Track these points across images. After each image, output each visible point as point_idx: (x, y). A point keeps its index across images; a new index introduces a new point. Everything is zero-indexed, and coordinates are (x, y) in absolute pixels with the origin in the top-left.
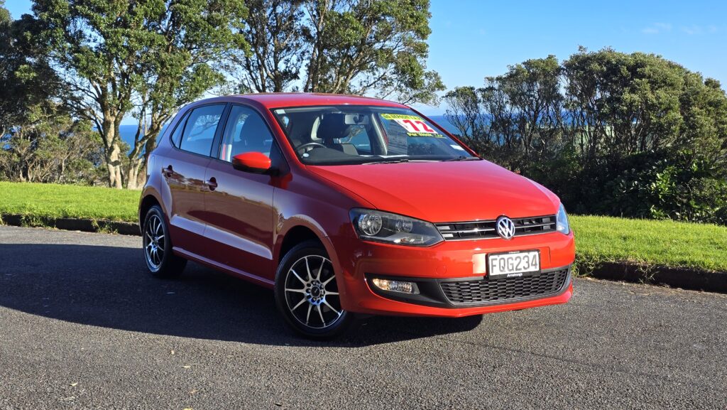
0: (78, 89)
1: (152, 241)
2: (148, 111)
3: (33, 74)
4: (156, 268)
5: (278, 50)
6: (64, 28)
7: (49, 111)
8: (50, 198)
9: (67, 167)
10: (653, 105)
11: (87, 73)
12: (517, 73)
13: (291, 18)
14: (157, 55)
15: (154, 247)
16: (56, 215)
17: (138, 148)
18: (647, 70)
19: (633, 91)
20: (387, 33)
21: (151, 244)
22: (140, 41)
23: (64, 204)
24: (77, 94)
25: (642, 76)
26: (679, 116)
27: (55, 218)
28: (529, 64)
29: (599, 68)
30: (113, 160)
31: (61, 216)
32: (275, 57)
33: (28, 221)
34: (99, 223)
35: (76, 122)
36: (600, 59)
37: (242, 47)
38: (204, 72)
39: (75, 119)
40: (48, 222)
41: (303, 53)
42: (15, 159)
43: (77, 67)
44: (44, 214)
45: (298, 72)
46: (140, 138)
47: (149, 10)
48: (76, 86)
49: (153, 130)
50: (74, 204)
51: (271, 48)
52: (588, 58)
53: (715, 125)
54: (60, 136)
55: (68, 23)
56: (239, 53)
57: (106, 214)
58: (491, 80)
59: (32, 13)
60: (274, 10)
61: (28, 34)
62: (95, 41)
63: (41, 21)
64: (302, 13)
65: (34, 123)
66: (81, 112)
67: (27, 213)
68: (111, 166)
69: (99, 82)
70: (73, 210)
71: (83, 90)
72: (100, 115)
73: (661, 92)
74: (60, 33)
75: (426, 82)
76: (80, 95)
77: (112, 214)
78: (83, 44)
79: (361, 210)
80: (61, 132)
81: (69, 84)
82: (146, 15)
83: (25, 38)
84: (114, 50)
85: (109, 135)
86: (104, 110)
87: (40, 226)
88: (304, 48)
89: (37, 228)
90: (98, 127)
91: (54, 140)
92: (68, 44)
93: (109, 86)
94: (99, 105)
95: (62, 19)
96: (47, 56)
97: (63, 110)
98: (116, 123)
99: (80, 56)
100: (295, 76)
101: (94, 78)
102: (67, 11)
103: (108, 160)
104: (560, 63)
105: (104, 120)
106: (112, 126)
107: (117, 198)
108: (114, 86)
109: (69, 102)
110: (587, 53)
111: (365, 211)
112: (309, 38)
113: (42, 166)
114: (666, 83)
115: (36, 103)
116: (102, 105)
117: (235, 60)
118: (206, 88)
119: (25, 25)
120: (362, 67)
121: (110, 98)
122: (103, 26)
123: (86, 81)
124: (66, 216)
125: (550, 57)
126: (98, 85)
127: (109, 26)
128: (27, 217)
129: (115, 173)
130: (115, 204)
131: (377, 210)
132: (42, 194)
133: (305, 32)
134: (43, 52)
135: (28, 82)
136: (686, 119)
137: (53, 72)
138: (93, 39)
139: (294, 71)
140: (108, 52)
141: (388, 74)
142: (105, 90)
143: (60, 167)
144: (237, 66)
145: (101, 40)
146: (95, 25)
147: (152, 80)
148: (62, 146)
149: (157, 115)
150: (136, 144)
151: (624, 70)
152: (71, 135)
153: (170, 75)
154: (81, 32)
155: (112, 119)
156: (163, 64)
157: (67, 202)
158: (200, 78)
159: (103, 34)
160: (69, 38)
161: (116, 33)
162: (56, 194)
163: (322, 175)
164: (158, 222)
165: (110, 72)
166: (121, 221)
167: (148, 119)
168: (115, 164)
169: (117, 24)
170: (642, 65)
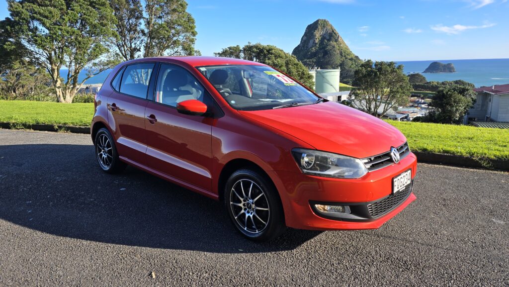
0: (37, 54)
1: (103, 151)
2: (73, 64)
3: (14, 47)
4: (107, 168)
5: (131, 39)
6: (28, 25)
7: (24, 64)
8: (27, 111)
9: (35, 88)
10: (276, 64)
11: (41, 47)
12: (225, 52)
13: (136, 25)
14: (76, 39)
15: (104, 154)
16: (31, 122)
17: (70, 81)
18: (273, 51)
19: (269, 59)
20: (178, 33)
21: (102, 152)
22: (68, 32)
23: (35, 115)
24: (37, 56)
25: (272, 54)
26: (285, 69)
27: (31, 124)
28: (230, 48)
29: (256, 50)
30: (58, 86)
31: (34, 123)
32: (130, 42)
33: (15, 126)
34: (58, 126)
35: (38, 69)
36: (256, 47)
37: (116, 36)
38: (100, 47)
39: (37, 67)
40: (26, 126)
41: (142, 40)
42: (9, 85)
43: (36, 44)
44: (24, 122)
45: (140, 48)
46: (70, 76)
47: (71, 18)
48: (36, 52)
49: (76, 72)
50: (42, 115)
51: (128, 38)
52: (252, 47)
53: (297, 72)
54: (31, 75)
55: (30, 22)
56: (114, 39)
57: (62, 121)
58: (216, 54)
59: (10, 17)
60: (129, 21)
61: (9, 28)
62: (44, 32)
63: (15, 21)
64: (140, 23)
65: (17, 69)
66: (40, 64)
67: (14, 121)
68: (57, 89)
69: (48, 51)
70: (42, 119)
71: (40, 54)
72: (49, 66)
73: (279, 60)
74: (25, 27)
75: (195, 54)
76: (38, 56)
77: (66, 121)
78: (38, 33)
79: (302, 150)
80: (31, 73)
81: (32, 51)
82: (69, 20)
83: (7, 29)
84: (54, 36)
85: (55, 75)
86: (51, 63)
87: (22, 129)
88: (142, 38)
89: (20, 130)
90: (49, 71)
91: (28, 76)
92: (31, 33)
93: (53, 53)
94: (48, 61)
95: (27, 21)
96: (19, 38)
97: (31, 63)
98: (58, 70)
99: (37, 38)
100: (139, 50)
101: (45, 49)
102: (29, 17)
103: (55, 86)
104: (241, 48)
105: (52, 68)
106: (56, 71)
107: (66, 111)
108: (55, 53)
109: (34, 60)
110: (251, 45)
111: (305, 151)
112: (144, 34)
113: (23, 87)
114: (280, 56)
115: (17, 60)
116: (50, 61)
117: (112, 42)
118: (101, 54)
119: (6, 23)
120: (168, 47)
121: (54, 58)
122: (48, 25)
123: (41, 51)
124: (38, 123)
125: (237, 46)
126: (47, 52)
127: (51, 24)
128: (13, 124)
129: (59, 92)
130: (66, 114)
131: (317, 150)
132: (22, 108)
133: (143, 31)
134: (17, 36)
135: (11, 50)
136: (288, 70)
137: (24, 46)
138: (43, 31)
139: (138, 48)
140: (52, 38)
141: (179, 51)
142: (50, 54)
143: (32, 89)
144: (113, 45)
145: (47, 31)
146: (44, 24)
147: (74, 50)
148: (32, 79)
149: (78, 66)
150: (68, 79)
151: (265, 51)
152: (36, 74)
153: (83, 47)
154: (36, 27)
155: (56, 68)
156: (80, 43)
157: (37, 114)
158: (98, 49)
159: (48, 28)
160: (30, 30)
161: (55, 28)
162: (30, 108)
163: (253, 118)
164: (106, 139)
165: (53, 46)
166: (71, 125)
167: (73, 68)
168: (59, 87)
169: (55, 24)
170: (271, 50)
